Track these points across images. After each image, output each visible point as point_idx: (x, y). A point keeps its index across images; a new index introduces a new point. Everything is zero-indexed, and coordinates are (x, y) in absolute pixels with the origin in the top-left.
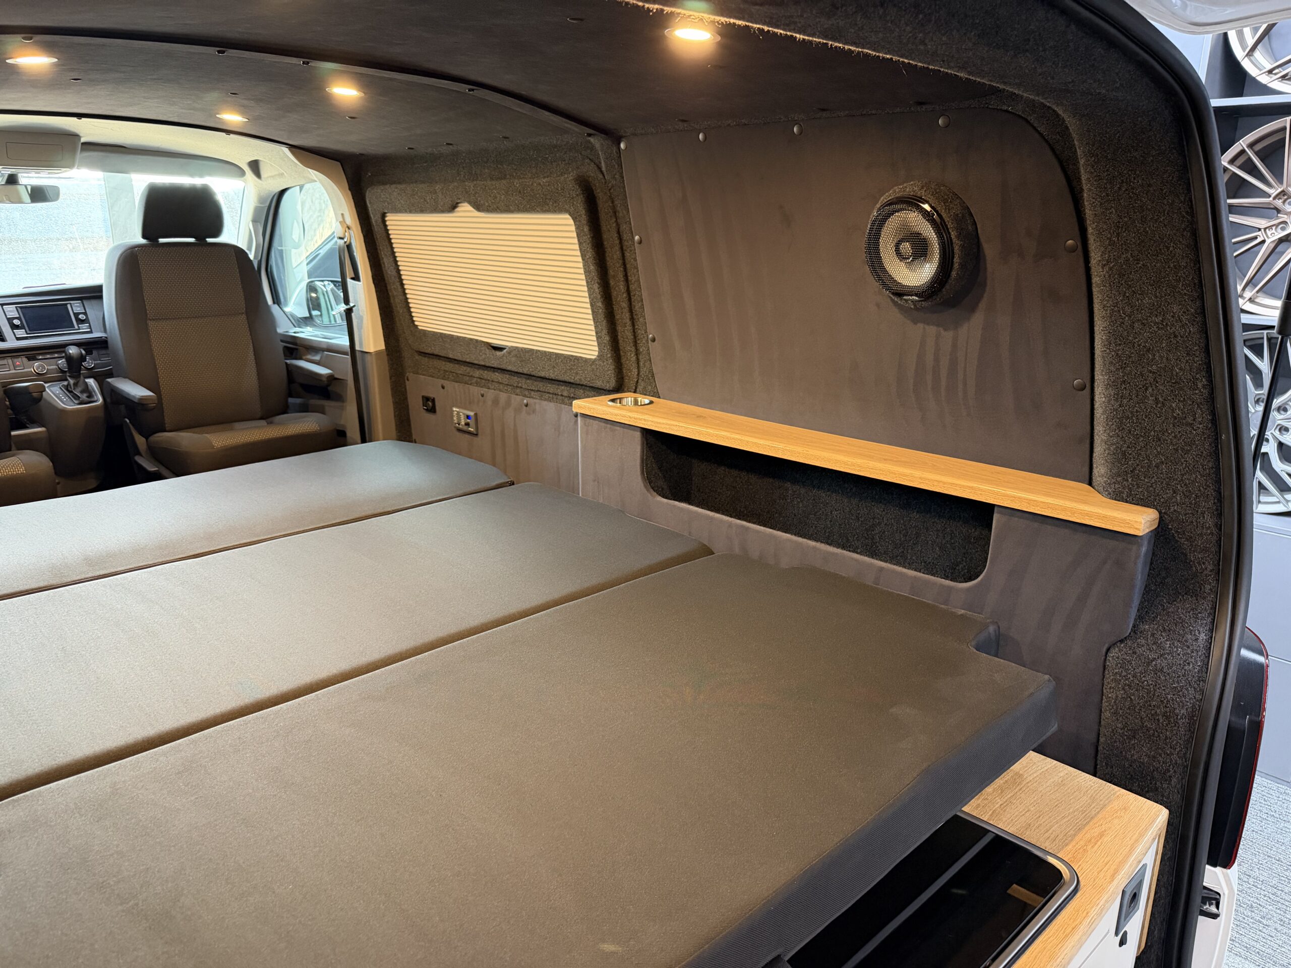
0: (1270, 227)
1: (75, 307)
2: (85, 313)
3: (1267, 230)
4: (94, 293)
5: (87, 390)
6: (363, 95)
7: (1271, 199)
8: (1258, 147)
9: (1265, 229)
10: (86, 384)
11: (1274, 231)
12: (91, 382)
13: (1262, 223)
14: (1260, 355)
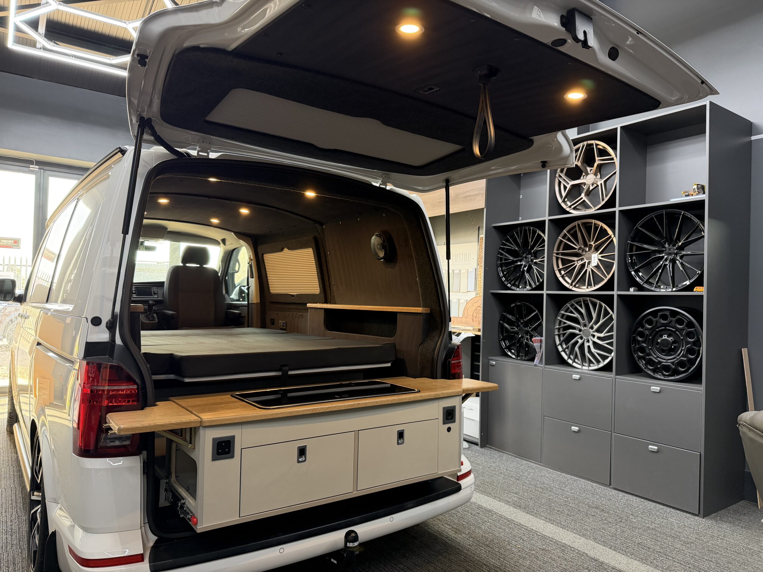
0: (579, 260)
1: (154, 289)
2: (157, 291)
3: (578, 261)
4: (161, 284)
5: (153, 317)
6: (249, 212)
7: (577, 250)
8: (572, 232)
9: (577, 261)
10: (153, 315)
11: (580, 261)
12: (155, 315)
13: (575, 259)
14: (581, 307)
